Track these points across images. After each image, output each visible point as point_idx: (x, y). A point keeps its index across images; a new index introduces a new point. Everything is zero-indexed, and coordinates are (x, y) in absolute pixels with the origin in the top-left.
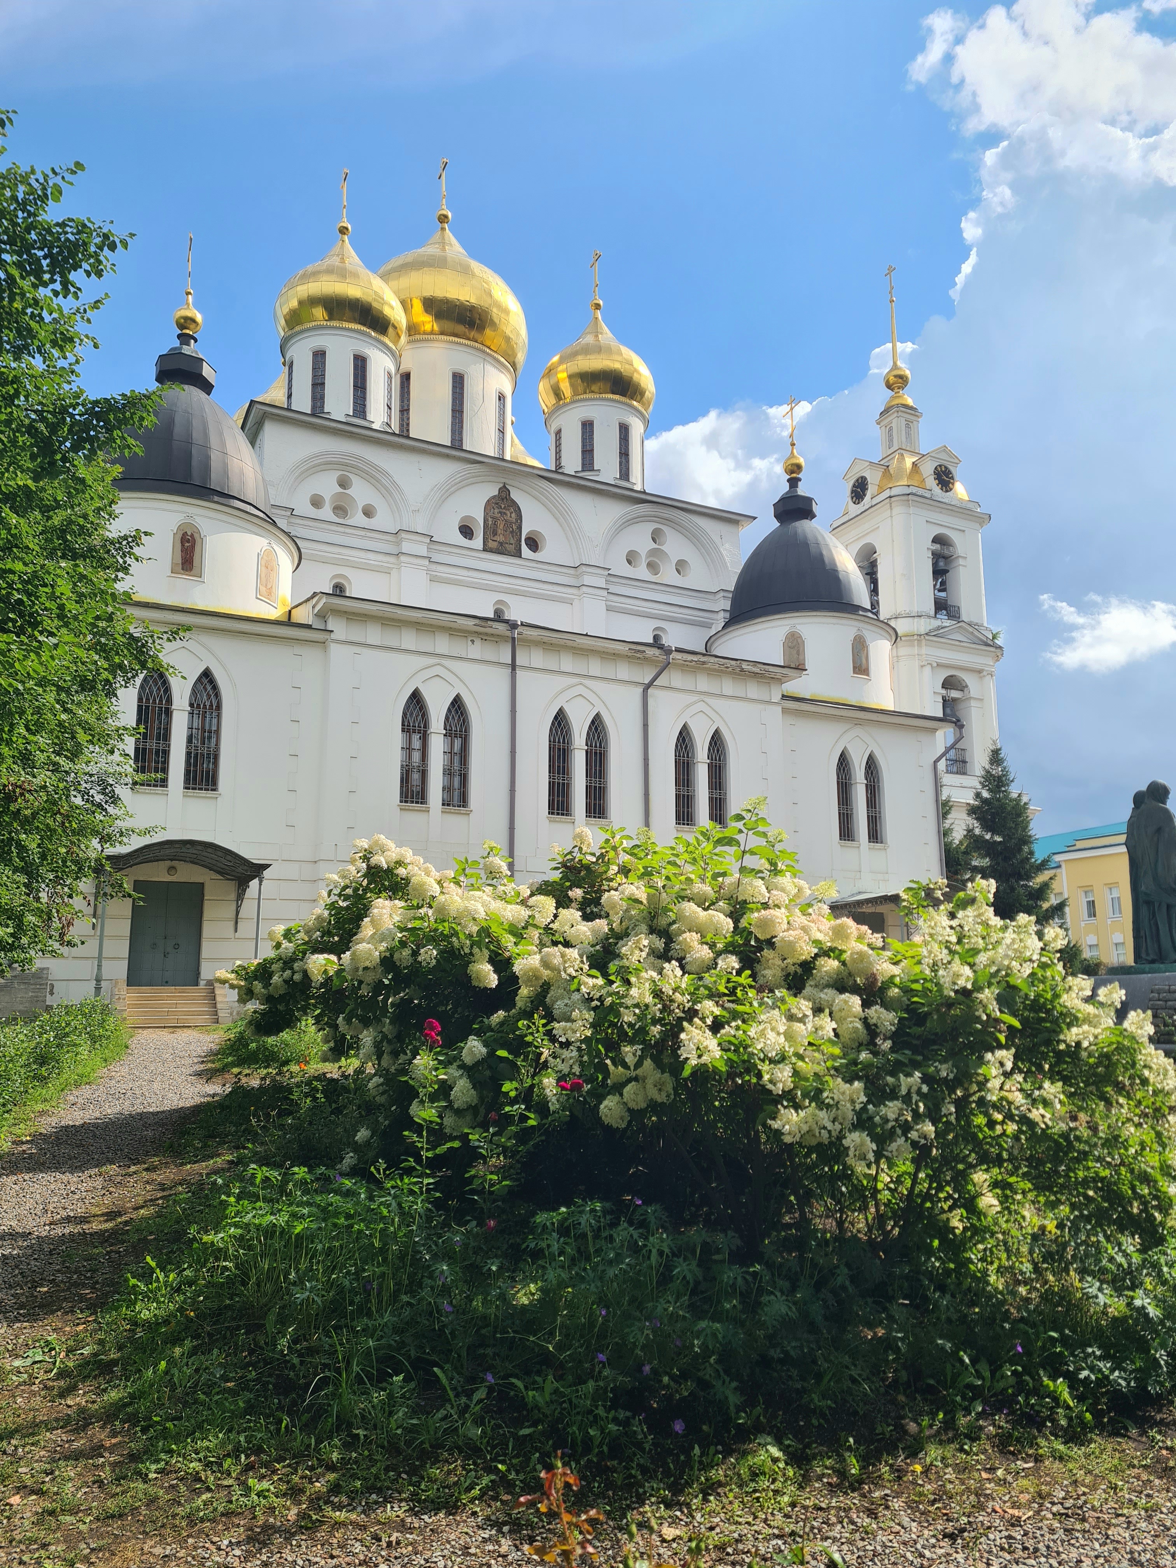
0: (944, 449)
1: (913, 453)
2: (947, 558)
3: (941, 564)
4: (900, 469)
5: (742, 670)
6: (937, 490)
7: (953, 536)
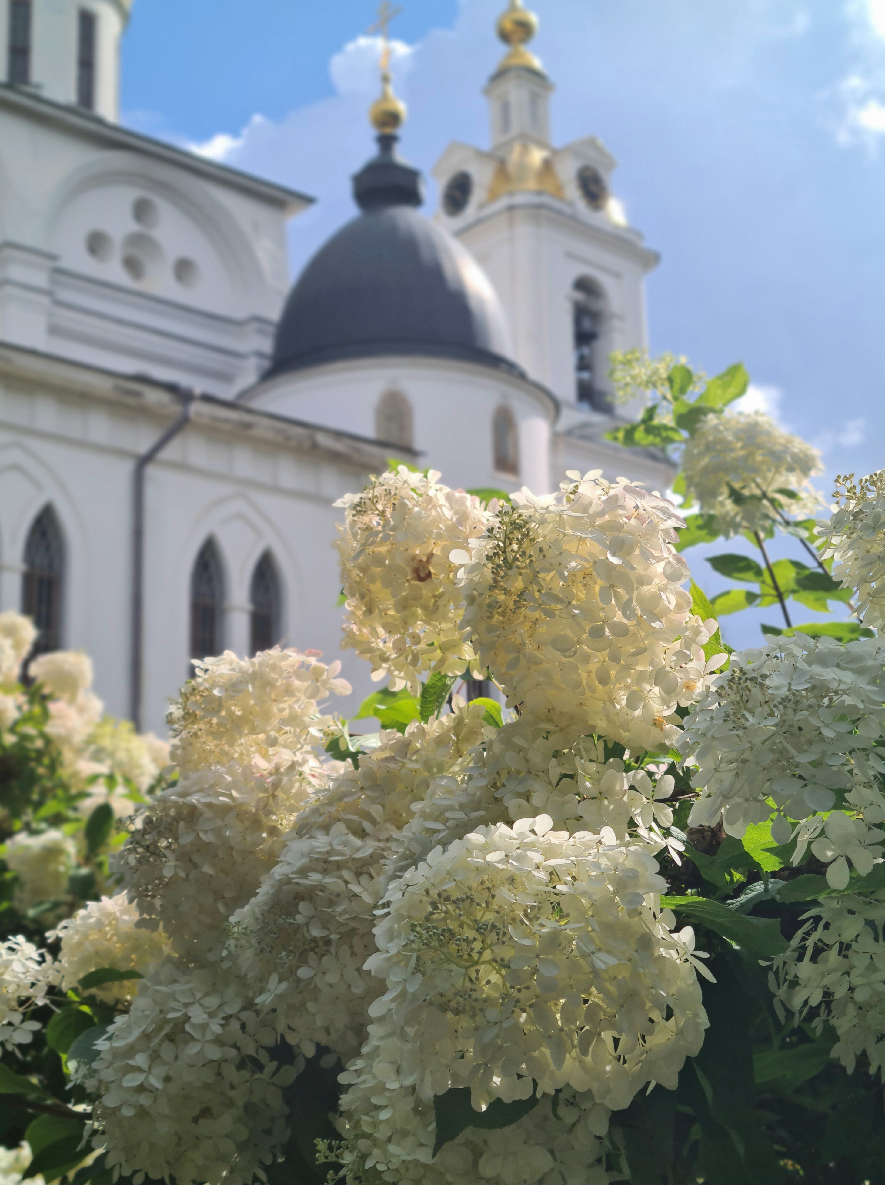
0: (591, 143)
1: (542, 144)
2: (596, 316)
3: (587, 324)
4: (523, 168)
5: (315, 446)
6: (581, 205)
7: (606, 282)
